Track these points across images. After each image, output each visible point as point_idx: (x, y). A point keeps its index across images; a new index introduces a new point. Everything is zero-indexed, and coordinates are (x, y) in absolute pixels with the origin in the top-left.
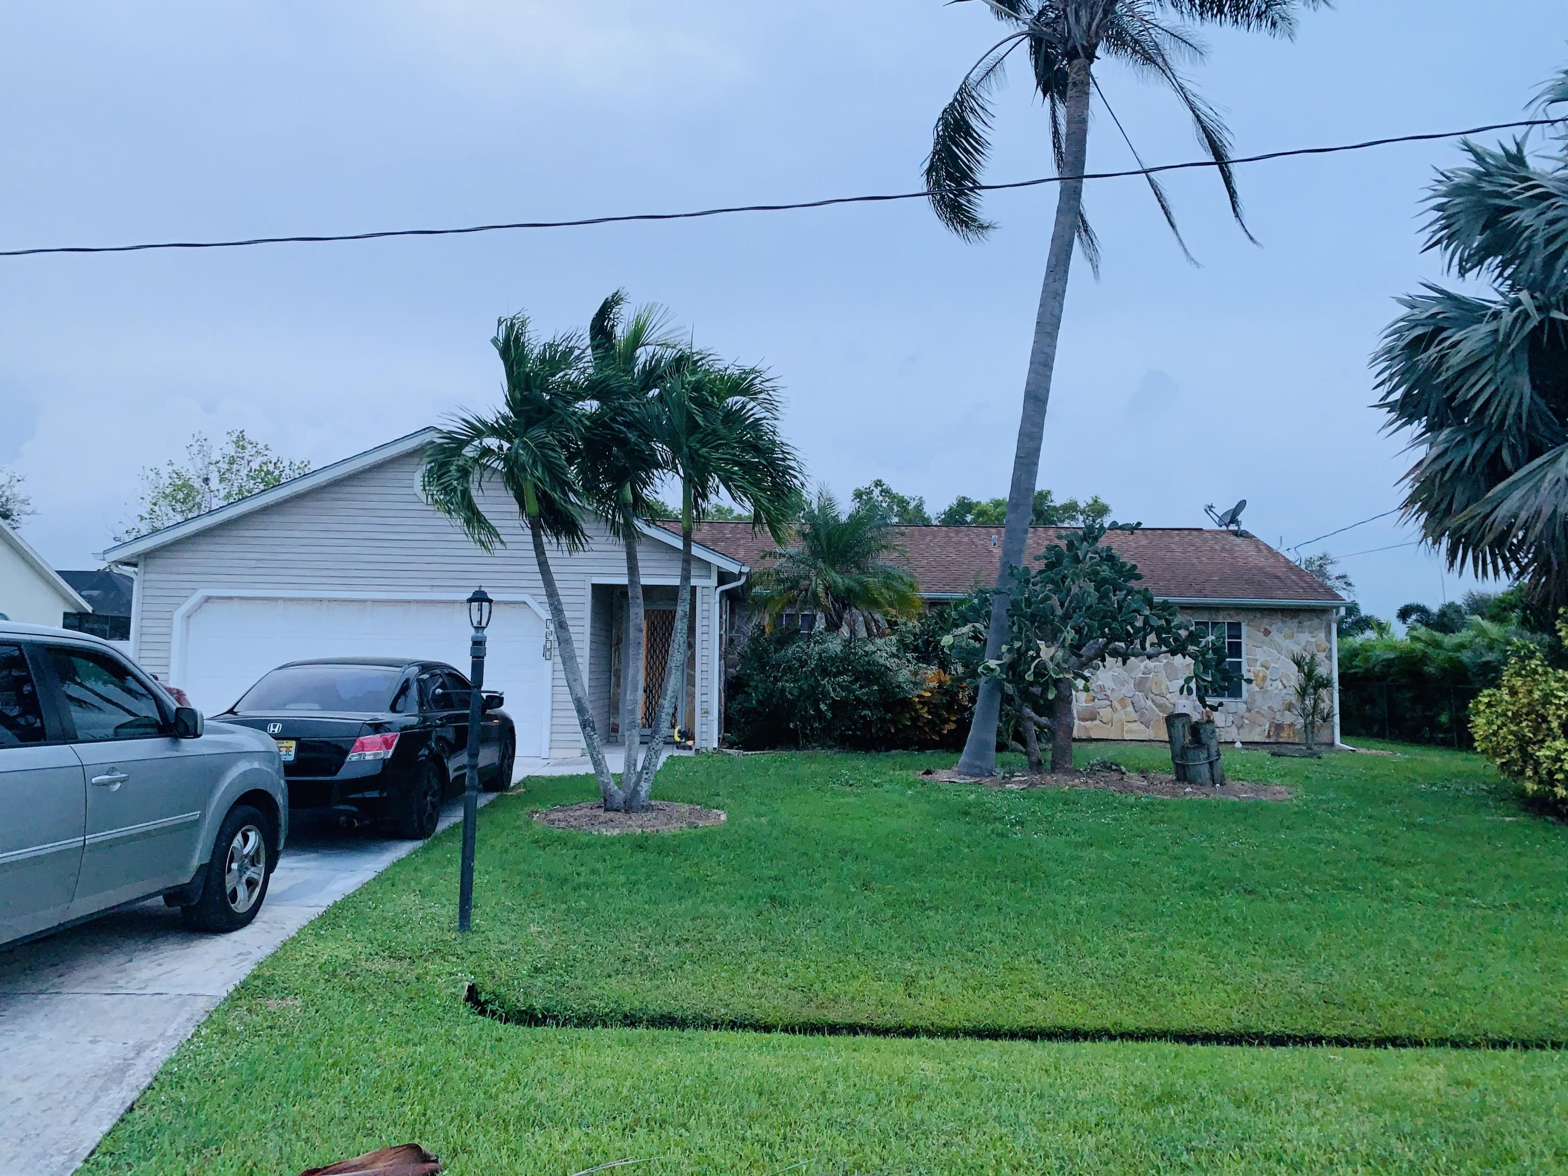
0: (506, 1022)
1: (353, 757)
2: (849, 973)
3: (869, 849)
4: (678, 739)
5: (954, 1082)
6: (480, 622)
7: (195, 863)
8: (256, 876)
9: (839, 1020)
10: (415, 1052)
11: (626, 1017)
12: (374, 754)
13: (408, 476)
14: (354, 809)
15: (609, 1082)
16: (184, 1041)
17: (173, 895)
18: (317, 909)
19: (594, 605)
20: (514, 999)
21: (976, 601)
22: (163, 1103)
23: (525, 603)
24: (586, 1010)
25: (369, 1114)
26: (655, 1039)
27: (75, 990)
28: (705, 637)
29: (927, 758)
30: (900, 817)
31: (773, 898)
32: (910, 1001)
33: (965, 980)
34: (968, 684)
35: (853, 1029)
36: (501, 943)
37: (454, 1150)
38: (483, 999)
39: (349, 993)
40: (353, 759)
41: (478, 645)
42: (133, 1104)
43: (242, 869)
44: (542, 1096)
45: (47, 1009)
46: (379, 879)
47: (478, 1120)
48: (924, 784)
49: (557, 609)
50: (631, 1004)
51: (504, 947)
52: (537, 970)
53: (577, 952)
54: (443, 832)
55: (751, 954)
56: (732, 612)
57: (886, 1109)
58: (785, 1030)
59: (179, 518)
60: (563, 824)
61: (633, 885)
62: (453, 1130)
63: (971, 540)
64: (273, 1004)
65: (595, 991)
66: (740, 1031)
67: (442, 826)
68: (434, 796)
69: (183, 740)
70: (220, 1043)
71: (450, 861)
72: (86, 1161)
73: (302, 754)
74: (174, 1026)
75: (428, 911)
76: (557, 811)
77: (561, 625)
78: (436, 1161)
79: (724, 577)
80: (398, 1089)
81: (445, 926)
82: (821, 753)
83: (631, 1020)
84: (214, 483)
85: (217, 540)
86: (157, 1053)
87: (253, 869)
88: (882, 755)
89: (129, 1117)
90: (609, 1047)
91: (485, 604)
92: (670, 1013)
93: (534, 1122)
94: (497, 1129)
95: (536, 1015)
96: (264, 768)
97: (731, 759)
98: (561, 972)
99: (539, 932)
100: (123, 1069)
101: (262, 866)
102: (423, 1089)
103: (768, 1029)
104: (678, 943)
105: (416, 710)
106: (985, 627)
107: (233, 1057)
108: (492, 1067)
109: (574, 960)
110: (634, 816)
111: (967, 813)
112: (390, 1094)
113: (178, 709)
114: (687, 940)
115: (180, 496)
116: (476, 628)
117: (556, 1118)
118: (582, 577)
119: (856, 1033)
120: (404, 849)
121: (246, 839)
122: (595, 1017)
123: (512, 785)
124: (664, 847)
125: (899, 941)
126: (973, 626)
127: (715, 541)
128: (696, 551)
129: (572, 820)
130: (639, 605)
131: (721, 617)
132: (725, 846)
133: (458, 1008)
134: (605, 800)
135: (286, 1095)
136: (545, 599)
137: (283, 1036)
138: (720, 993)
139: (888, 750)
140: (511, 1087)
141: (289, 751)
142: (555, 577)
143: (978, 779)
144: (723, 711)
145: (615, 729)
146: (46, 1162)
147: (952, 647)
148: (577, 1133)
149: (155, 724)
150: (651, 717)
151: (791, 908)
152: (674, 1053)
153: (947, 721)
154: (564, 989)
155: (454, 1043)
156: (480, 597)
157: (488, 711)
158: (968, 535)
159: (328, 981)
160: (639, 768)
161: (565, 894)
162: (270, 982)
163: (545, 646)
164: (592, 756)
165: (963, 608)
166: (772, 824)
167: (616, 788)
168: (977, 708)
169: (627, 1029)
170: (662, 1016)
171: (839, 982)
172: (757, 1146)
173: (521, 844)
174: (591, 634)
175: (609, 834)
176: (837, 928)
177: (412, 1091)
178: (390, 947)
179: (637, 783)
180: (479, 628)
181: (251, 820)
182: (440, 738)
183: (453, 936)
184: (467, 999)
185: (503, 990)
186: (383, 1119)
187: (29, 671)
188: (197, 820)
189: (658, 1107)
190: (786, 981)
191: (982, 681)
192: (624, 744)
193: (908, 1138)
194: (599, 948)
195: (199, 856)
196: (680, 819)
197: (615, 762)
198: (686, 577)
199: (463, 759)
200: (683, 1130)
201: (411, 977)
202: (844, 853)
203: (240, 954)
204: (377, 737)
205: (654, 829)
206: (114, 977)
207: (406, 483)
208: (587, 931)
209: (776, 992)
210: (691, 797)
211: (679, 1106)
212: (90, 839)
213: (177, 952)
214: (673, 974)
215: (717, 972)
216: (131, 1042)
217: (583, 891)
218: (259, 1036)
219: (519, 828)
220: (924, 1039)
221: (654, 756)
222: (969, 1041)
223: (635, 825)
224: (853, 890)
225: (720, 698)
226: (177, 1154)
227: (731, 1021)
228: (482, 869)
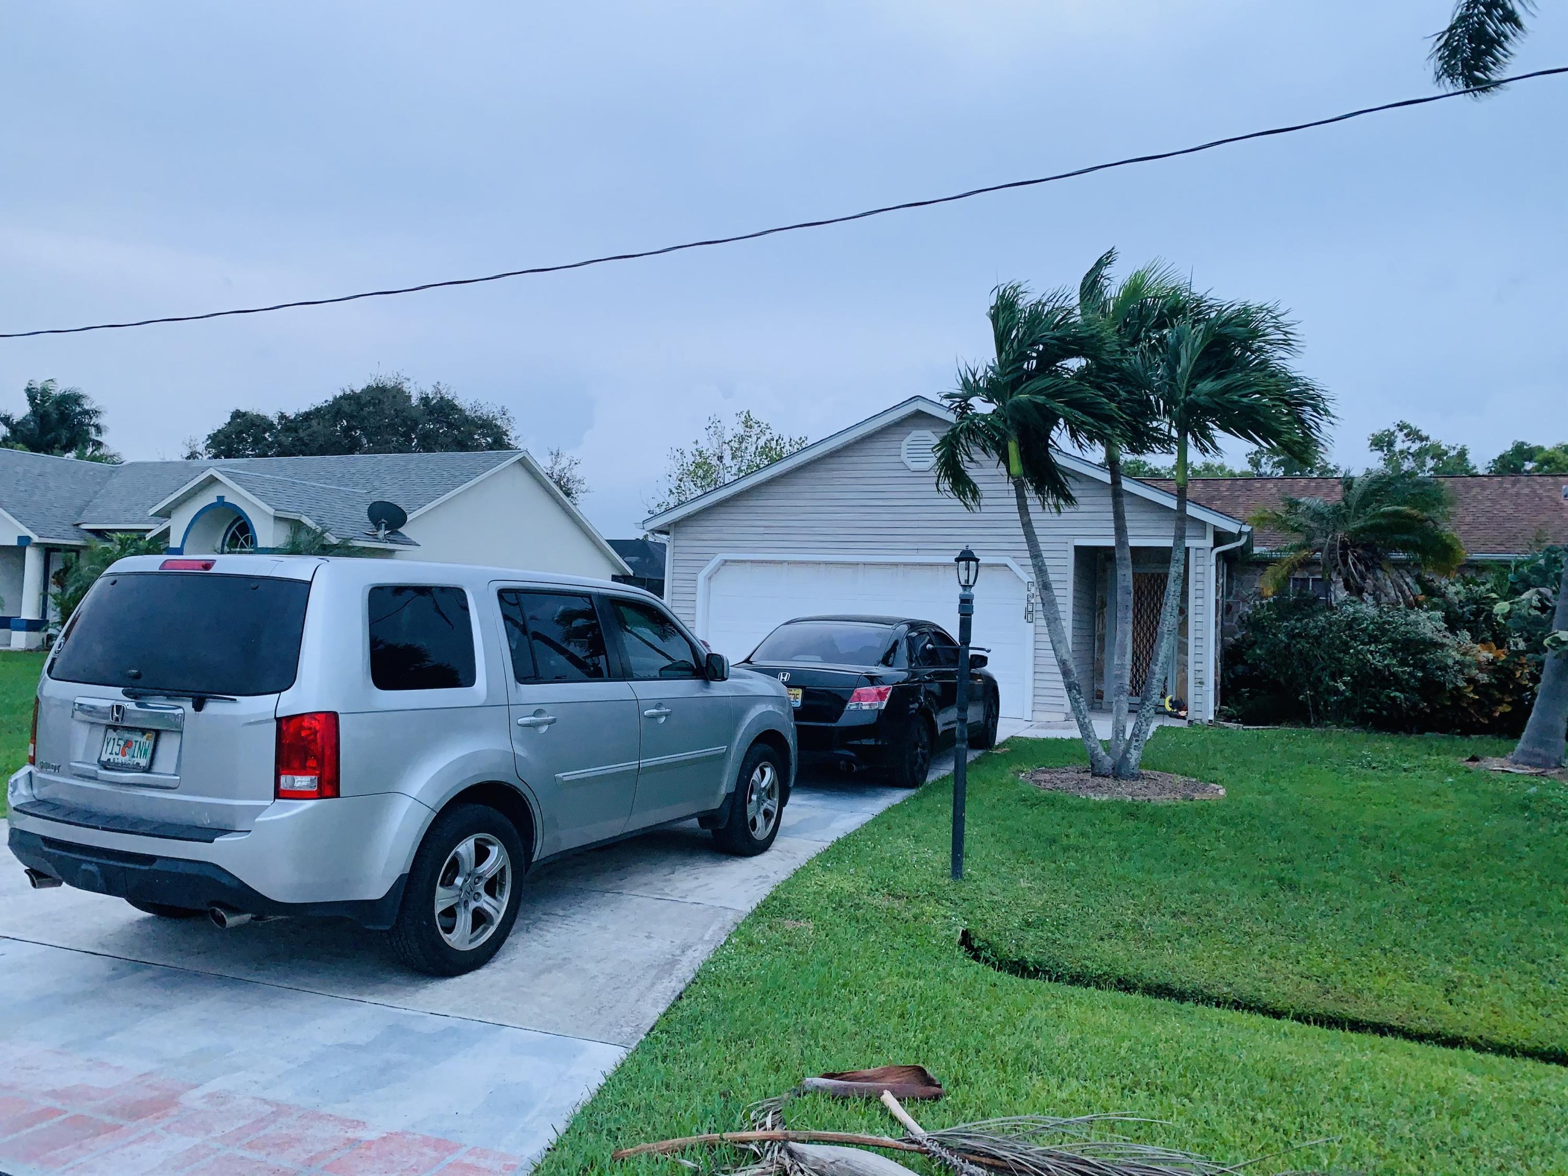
0: (1000, 969)
1: (852, 706)
2: (1374, 969)
3: (1398, 839)
4: (1169, 709)
5: (1510, 1102)
6: (968, 581)
7: (722, 792)
8: (770, 808)
9: (1362, 1017)
10: (915, 985)
11: (1120, 981)
12: (870, 705)
13: (896, 444)
14: (853, 754)
15: (1106, 1041)
16: (719, 946)
17: (706, 818)
18: (822, 844)
19: (1076, 567)
20: (1006, 949)
21: (1542, 562)
22: (705, 996)
23: (1006, 566)
24: (1079, 970)
25: (876, 1034)
26: (1151, 1007)
27: (633, 893)
28: (1199, 602)
29: (1472, 743)
30: (1439, 806)
31: (1281, 881)
32: (1449, 1008)
33: (1524, 994)
34: (1529, 660)
35: (1381, 1029)
36: (991, 893)
37: (957, 1080)
38: (976, 946)
39: (853, 923)
40: (852, 708)
41: (966, 605)
42: (681, 993)
43: (760, 801)
44: (1038, 1044)
45: (613, 906)
46: (876, 821)
47: (977, 1056)
48: (1468, 772)
49: (1040, 570)
50: (1126, 969)
51: (996, 898)
52: (1028, 924)
53: (1068, 912)
54: (934, 783)
55: (1257, 936)
56: (1229, 576)
57: (1424, 1118)
58: (1298, 1017)
59: (699, 492)
60: (1049, 786)
61: (1123, 852)
62: (953, 1061)
63: (1534, 491)
64: (789, 925)
65: (1088, 952)
66: (1246, 1011)
67: (930, 779)
68: (923, 747)
69: (712, 682)
70: (748, 952)
71: (941, 812)
72: (648, 1034)
73: (807, 702)
74: (710, 932)
75: (922, 855)
76: (1043, 772)
77: (1045, 586)
78: (939, 1086)
79: (1220, 537)
80: (902, 1016)
81: (939, 871)
82: (1336, 731)
83: (1125, 985)
84: (727, 460)
85: (729, 510)
86: (697, 954)
87: (769, 801)
88: (1413, 738)
89: (680, 1004)
90: (1104, 1007)
91: (972, 563)
92: (1167, 984)
93: (1030, 1067)
94: (995, 1068)
95: (1028, 968)
96: (777, 710)
97: (1229, 733)
98: (1052, 929)
99: (1029, 888)
100: (673, 963)
101: (776, 799)
102: (924, 1020)
103: (1277, 1014)
104: (1174, 916)
105: (905, 664)
106: (1554, 592)
107: (758, 965)
108: (988, 1009)
109: (1065, 919)
110: (1123, 783)
111: (1525, 808)
112: (895, 1020)
113: (708, 655)
114: (1184, 913)
115: (700, 473)
116: (964, 586)
117: (1052, 1066)
118: (1064, 539)
119: (1383, 1034)
120: (897, 796)
121: (763, 774)
122: (1088, 978)
123: (996, 744)
124: (1156, 817)
125: (1437, 941)
126: (1539, 593)
127: (1212, 499)
128: (1192, 510)
129: (1059, 782)
130: (1127, 567)
131: (1217, 581)
132: (1224, 821)
133: (953, 951)
134: (1093, 765)
135: (804, 1004)
136: (1029, 562)
137: (799, 953)
138: (1223, 969)
139: (1421, 732)
140: (1008, 1030)
141: (796, 697)
142: (1040, 539)
143: (1540, 770)
144: (1219, 682)
145: (1100, 696)
146: (618, 1031)
147: (1507, 617)
148: (1074, 1083)
149: (689, 668)
150: (1139, 685)
151: (1302, 892)
152: (1173, 1022)
153: (1500, 702)
154: (1055, 946)
155: (951, 982)
156: (967, 557)
157: (973, 670)
158: (1528, 486)
159: (835, 909)
160: (1128, 737)
161: (1054, 854)
162: (786, 903)
163: (1027, 609)
164: (1078, 720)
165: (1525, 570)
166: (1277, 802)
167: (1104, 753)
168: (1539, 688)
169: (1122, 994)
170: (1159, 986)
171: (1362, 977)
172: (1270, 1131)
173: (1008, 801)
174: (1074, 597)
175: (1097, 799)
176: (1357, 920)
177: (915, 1020)
178: (888, 886)
179: (1127, 751)
180: (966, 587)
181: (767, 757)
182: (929, 693)
183: (946, 882)
184: (962, 943)
185: (995, 939)
186: (889, 1040)
187: (597, 620)
188: (724, 754)
189: (1159, 1073)
190: (1298, 969)
191: (1548, 656)
192: (1111, 711)
193: (1452, 1153)
194: (1091, 911)
195: (726, 785)
196: (1174, 790)
197: (1103, 728)
198: (1180, 537)
199: (952, 714)
200: (1186, 1101)
201: (907, 915)
202: (1366, 841)
203: (760, 877)
204: (873, 690)
205: (1146, 798)
206: (660, 885)
207: (893, 452)
208: (1078, 892)
209: (1287, 978)
210: (1186, 769)
211: (1181, 1076)
212: (646, 762)
213: (709, 870)
214: (1170, 945)
215: (1218, 949)
216: (677, 942)
217: (1072, 852)
218: (779, 950)
219: (1006, 785)
220: (1470, 1052)
221: (1144, 724)
222: (1529, 1063)
223: (1125, 792)
224: (1377, 880)
225: (1216, 667)
226: (719, 1041)
227: (1235, 1001)
228: (971, 821)
